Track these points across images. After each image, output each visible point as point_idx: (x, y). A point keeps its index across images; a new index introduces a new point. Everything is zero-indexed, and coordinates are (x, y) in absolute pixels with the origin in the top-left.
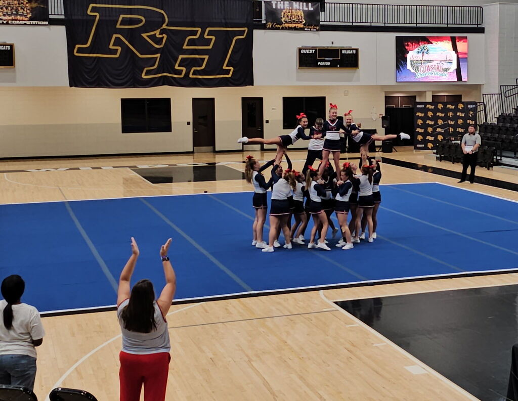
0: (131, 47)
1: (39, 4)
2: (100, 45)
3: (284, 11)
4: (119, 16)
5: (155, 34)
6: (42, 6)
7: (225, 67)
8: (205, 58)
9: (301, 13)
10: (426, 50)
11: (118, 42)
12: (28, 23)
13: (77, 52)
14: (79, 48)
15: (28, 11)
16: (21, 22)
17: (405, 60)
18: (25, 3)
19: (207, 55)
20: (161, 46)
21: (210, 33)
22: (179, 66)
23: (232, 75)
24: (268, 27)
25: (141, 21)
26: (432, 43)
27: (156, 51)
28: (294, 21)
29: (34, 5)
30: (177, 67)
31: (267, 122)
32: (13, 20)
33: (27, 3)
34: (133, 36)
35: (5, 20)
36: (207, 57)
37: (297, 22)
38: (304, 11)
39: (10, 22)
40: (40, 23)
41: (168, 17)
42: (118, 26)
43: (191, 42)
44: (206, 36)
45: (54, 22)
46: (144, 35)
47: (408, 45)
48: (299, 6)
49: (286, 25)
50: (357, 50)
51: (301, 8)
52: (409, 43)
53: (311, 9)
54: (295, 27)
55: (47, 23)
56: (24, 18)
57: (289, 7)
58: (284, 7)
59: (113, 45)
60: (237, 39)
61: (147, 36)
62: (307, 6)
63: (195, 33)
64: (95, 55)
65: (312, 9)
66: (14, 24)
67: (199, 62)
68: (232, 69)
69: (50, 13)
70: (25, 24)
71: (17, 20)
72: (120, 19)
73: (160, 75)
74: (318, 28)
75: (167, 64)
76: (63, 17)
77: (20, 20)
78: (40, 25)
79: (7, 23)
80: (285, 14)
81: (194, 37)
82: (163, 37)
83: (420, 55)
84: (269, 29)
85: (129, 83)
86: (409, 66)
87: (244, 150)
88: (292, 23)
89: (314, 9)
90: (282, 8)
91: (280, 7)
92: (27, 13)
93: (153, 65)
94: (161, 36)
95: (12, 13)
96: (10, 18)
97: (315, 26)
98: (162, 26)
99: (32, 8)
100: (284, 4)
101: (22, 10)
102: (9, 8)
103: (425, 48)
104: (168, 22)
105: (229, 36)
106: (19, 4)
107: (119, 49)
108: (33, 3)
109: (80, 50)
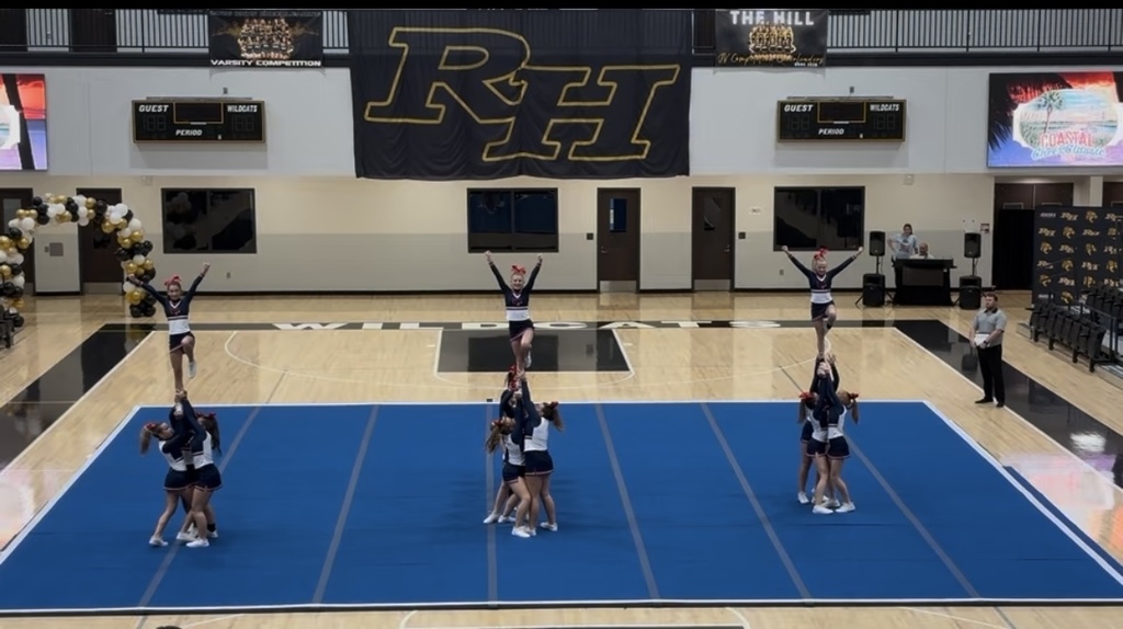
0: (464, 105)
1: (306, 29)
2: (409, 101)
3: (755, 29)
4: (444, 49)
5: (508, 80)
6: (312, 33)
7: (634, 141)
8: (597, 124)
9: (788, 32)
10: (1058, 101)
11: (440, 96)
12: (287, 63)
13: (370, 116)
14: (372, 107)
15: (289, 43)
16: (276, 63)
17: (1008, 122)
18: (283, 28)
19: (601, 117)
20: (518, 102)
21: (609, 76)
22: (548, 139)
23: (648, 156)
24: (720, 62)
25: (483, 55)
26: (1070, 87)
27: (508, 112)
28: (773, 49)
29: (299, 31)
30: (545, 141)
31: (742, 235)
32: (263, 59)
33: (287, 29)
34: (467, 84)
35: (249, 60)
36: (600, 121)
37: (780, 49)
38: (795, 28)
39: (257, 63)
40: (307, 63)
41: (531, 48)
42: (441, 67)
43: (574, 95)
44: (600, 83)
45: (330, 62)
46: (487, 83)
47: (1016, 92)
48: (786, 17)
49: (758, 57)
50: (902, 104)
51: (790, 23)
52: (1019, 88)
53: (809, 23)
54: (775, 60)
55: (319, 64)
56: (281, 56)
57: (765, 21)
58: (754, 21)
59: (432, 102)
60: (658, 87)
61: (492, 84)
62: (802, 18)
63: (579, 76)
64: (400, 120)
65: (812, 23)
66: (263, 66)
67: (586, 132)
68: (648, 143)
69: (325, 45)
70: (283, 66)
71: (269, 59)
72: (446, 53)
73: (513, 156)
74: (822, 61)
75: (526, 137)
76: (347, 51)
77: (274, 60)
78: (308, 67)
79: (253, 65)
80: (755, 34)
81: (579, 84)
82: (522, 85)
83: (1044, 112)
84: (723, 65)
85: (457, 172)
86: (1017, 135)
87: (696, 288)
88: (769, 53)
89: (815, 24)
90: (751, 23)
91: (747, 21)
92: (287, 46)
93: (503, 138)
94: (517, 84)
95: (262, 46)
96: (259, 55)
97: (816, 57)
98: (520, 65)
99: (294, 37)
100: (754, 15)
101: (278, 42)
102: (258, 38)
103: (1055, 97)
104: (531, 56)
105: (644, 81)
106: (273, 30)
107: (443, 107)
108: (296, 28)
109: (375, 112)
